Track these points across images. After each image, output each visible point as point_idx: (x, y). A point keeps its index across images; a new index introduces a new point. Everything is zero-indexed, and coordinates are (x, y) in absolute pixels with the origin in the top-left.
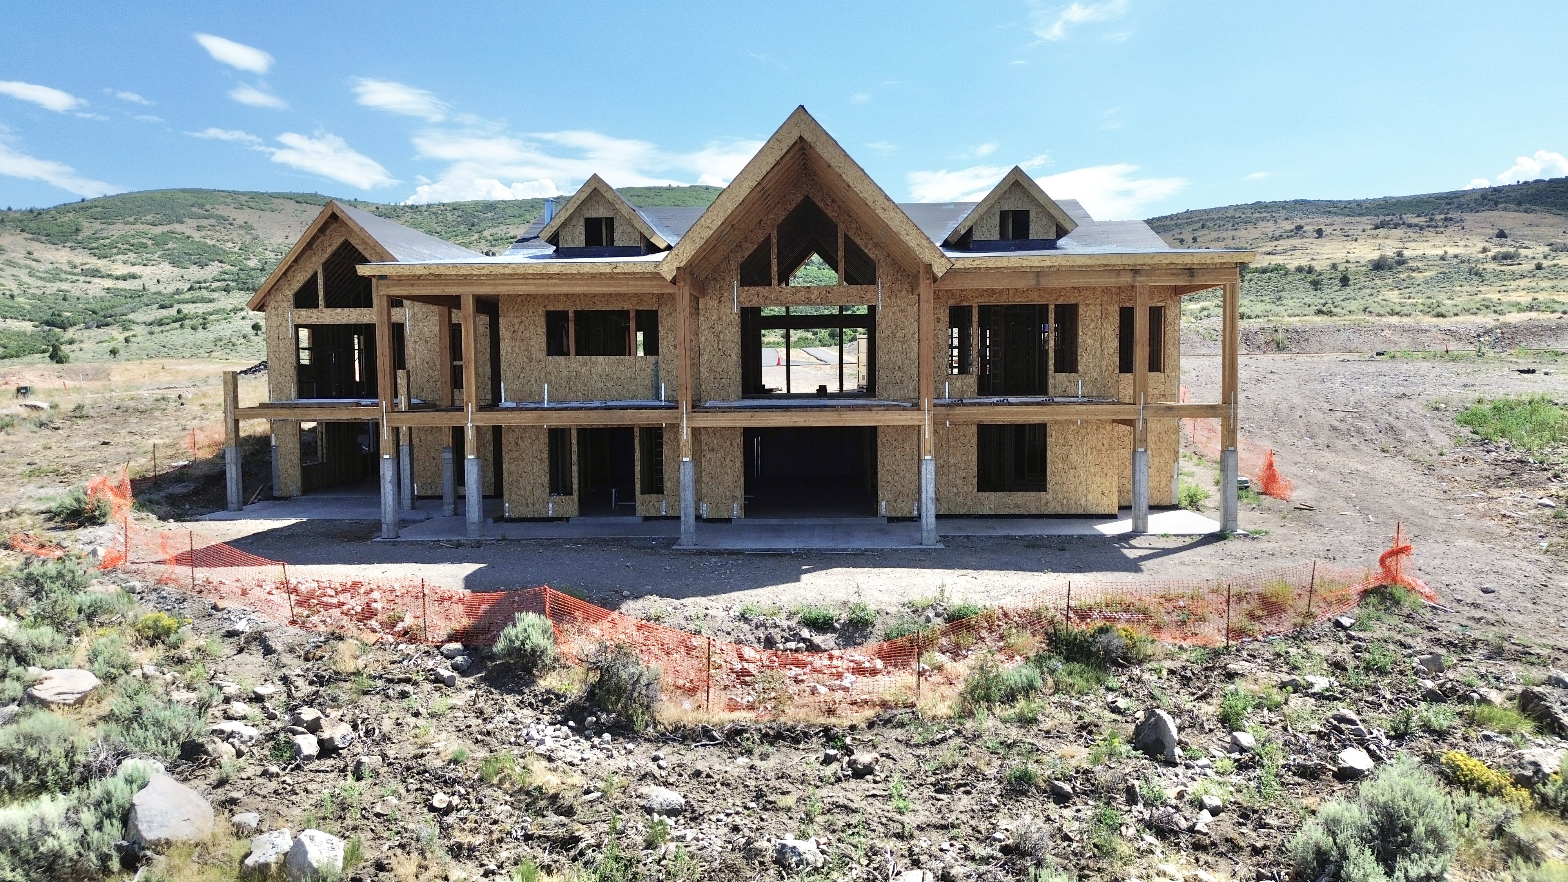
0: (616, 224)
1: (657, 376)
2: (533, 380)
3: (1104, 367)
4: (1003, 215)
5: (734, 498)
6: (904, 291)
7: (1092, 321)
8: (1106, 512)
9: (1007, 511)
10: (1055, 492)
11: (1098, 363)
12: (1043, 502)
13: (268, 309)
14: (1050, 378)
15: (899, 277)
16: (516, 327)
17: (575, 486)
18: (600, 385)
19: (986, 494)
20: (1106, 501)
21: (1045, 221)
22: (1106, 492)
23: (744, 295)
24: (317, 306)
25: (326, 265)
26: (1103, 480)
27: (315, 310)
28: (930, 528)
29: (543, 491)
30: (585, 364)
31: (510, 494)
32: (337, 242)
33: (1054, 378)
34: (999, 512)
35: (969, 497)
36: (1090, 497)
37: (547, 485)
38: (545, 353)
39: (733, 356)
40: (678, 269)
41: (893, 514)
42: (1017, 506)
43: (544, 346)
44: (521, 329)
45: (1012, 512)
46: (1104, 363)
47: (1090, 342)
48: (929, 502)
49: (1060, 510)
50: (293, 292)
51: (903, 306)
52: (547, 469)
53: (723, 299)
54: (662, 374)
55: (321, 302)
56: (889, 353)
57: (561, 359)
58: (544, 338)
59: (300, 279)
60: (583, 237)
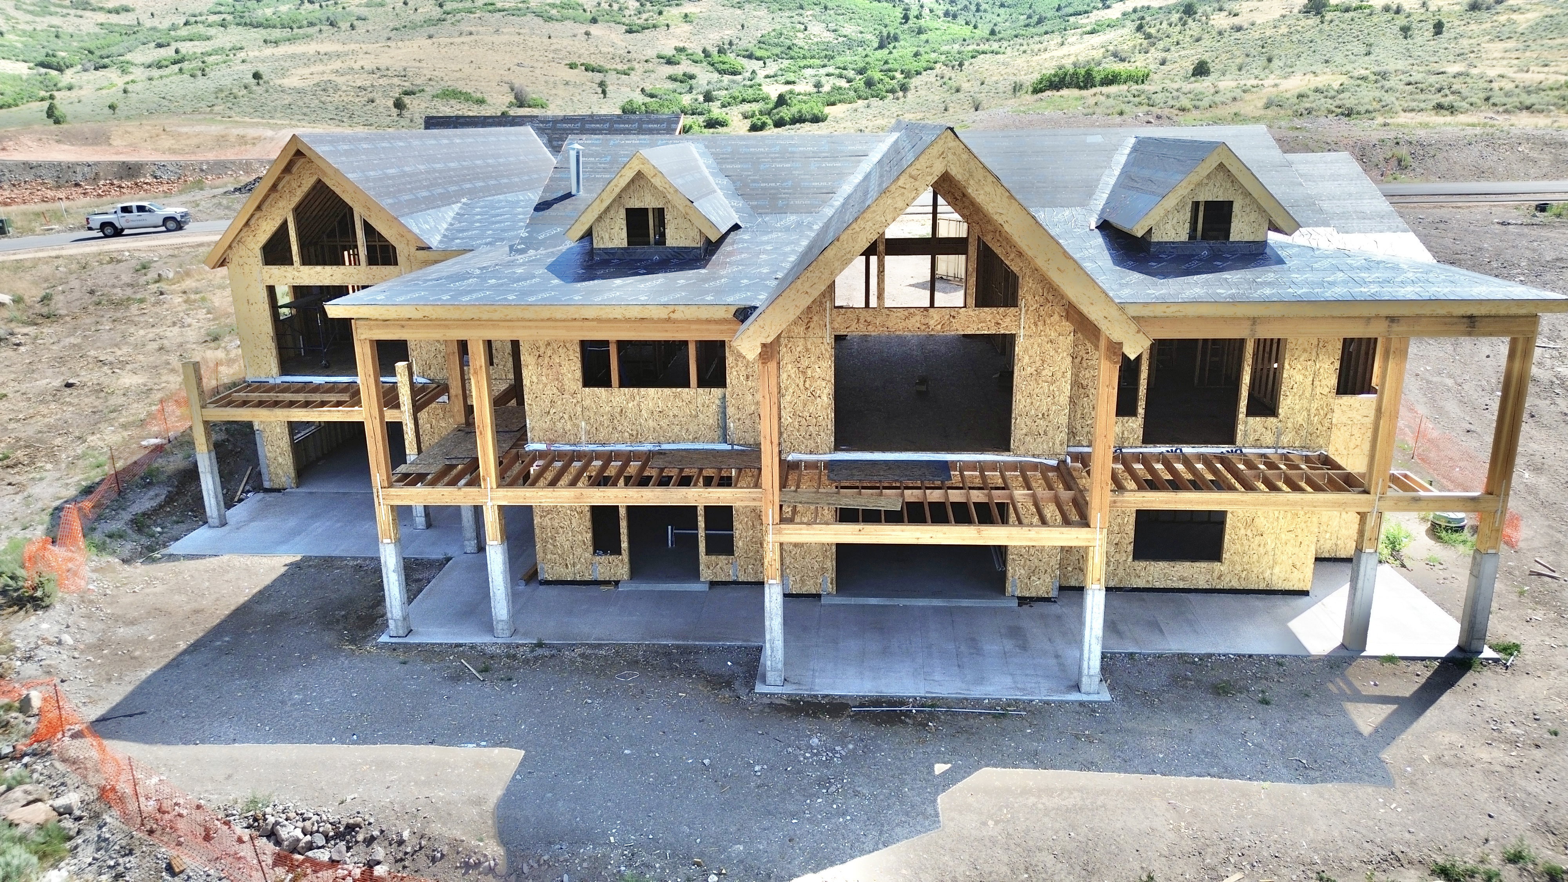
0: (668, 217)
1: (724, 413)
2: (566, 416)
3: (1313, 411)
4: (1196, 205)
5: (823, 570)
6: (1056, 317)
7: (1305, 350)
8: (1296, 588)
9: (1170, 584)
10: (1233, 563)
11: (1306, 405)
12: (1216, 575)
13: (232, 266)
14: (1240, 421)
15: (1050, 298)
16: (542, 350)
17: (625, 545)
18: (651, 423)
19: (1143, 564)
20: (1296, 574)
21: (1253, 216)
22: (1298, 565)
23: (839, 319)
24: (291, 263)
25: (298, 211)
26: (1296, 550)
27: (288, 268)
28: (1092, 672)
29: (585, 550)
30: (633, 398)
31: (545, 553)
32: (308, 183)
33: (1246, 423)
34: (1158, 585)
35: (1121, 567)
36: (1276, 570)
37: (589, 543)
38: (580, 384)
39: (825, 398)
40: (764, 345)
41: (1027, 594)
42: (1182, 579)
43: (578, 374)
44: (549, 353)
45: (1175, 585)
46: (1315, 405)
47: (1299, 378)
48: (1094, 641)
49: (1235, 584)
50: (261, 245)
51: (1053, 335)
52: (588, 524)
53: (812, 325)
54: (730, 411)
55: (296, 258)
56: (1030, 395)
57: (601, 392)
58: (579, 365)
59: (266, 230)
60: (624, 234)
